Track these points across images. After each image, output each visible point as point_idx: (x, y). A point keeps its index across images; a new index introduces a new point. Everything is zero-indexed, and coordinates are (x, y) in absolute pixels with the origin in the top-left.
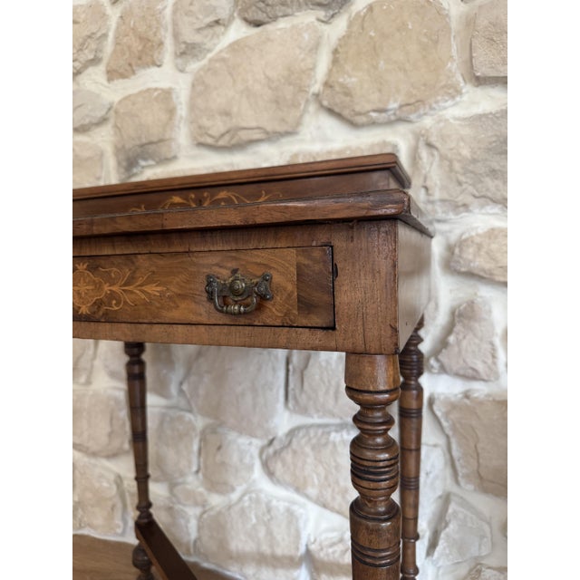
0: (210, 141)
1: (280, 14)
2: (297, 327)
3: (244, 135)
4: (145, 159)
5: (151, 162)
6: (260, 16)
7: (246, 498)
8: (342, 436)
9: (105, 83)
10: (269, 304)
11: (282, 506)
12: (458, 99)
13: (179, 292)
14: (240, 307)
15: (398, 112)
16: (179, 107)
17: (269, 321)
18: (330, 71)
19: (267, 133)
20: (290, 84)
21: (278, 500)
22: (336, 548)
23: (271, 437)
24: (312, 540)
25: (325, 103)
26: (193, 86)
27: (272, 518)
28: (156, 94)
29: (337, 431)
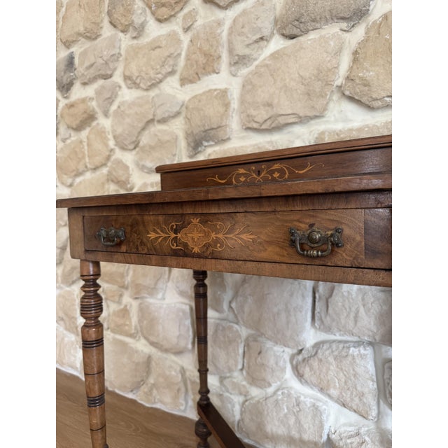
0: (255, 125)
1: (311, 28)
2: (364, 268)
3: (282, 120)
4: (207, 141)
5: (212, 143)
6: (296, 31)
7: (280, 393)
8: (359, 351)
9: (179, 87)
10: (340, 251)
11: (309, 401)
13: (267, 239)
14: (318, 252)
16: (232, 102)
17: (340, 263)
18: (351, 69)
19: (300, 117)
20: (319, 80)
21: (306, 396)
22: (353, 440)
23: (300, 348)
24: (333, 431)
25: (347, 93)
26: (244, 86)
27: (300, 410)
28: (216, 93)
29: (354, 347)
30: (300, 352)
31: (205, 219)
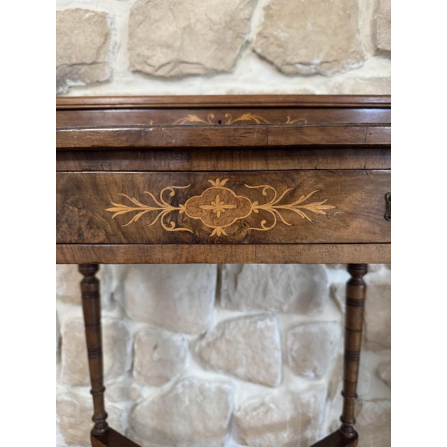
0: (148, 69)
3: (184, 69)
4: (73, 80)
7: (179, 386)
8: (266, 323)
11: (213, 386)
12: (361, 63)
13: (351, 211)
15: (318, 67)
16: (113, 32)
20: (230, 29)
21: (210, 382)
23: (203, 332)
24: (237, 408)
25: (259, 51)
29: (261, 320)
30: (202, 336)
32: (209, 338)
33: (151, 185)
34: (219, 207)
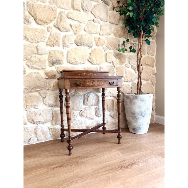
0: (71, 62)
1: (83, 46)
3: (77, 63)
5: (58, 64)
13: (106, 83)
15: (98, 64)
16: (64, 55)
17: (114, 85)
18: (90, 56)
19: (81, 63)
21: (83, 120)
22: (92, 124)
25: (89, 61)
27: (82, 123)
28: (60, 52)
30: (81, 111)
31: (98, 81)
32: (82, 111)
33: (91, 81)
34: (96, 83)
